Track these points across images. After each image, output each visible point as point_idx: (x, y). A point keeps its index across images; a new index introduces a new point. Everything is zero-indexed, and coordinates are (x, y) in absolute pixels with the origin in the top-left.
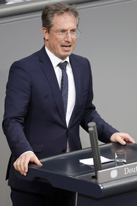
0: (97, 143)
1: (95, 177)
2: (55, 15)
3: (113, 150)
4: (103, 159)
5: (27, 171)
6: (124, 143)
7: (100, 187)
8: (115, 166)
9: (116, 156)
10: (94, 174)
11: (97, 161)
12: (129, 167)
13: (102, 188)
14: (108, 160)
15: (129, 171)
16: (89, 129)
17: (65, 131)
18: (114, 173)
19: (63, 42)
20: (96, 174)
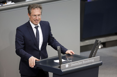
0: (61, 54)
1: (60, 67)
2: (32, 9)
3: (67, 57)
4: (63, 60)
5: (35, 65)
6: (72, 54)
7: (61, 71)
8: (67, 63)
9: (68, 59)
10: (59, 66)
11: (60, 61)
12: (73, 63)
13: (62, 71)
14: (64, 61)
15: (73, 65)
16: (58, 49)
17: (39, 52)
18: (67, 66)
19: (35, 19)
20: (60, 66)
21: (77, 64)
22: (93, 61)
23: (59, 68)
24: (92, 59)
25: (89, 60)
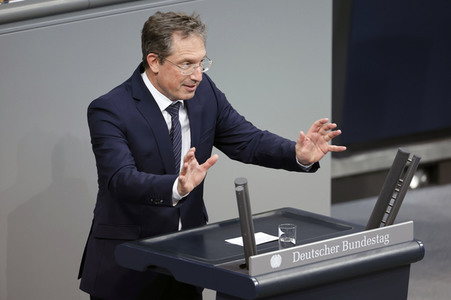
1: (245, 266)
7: (253, 283)
9: (281, 233)
10: (242, 261)
12: (301, 251)
13: (256, 283)
15: (300, 257)
16: (237, 189)
18: (276, 260)
20: (247, 260)
21: (318, 254)
22: (385, 240)
23: (242, 272)
24: (380, 233)
25: (369, 236)
